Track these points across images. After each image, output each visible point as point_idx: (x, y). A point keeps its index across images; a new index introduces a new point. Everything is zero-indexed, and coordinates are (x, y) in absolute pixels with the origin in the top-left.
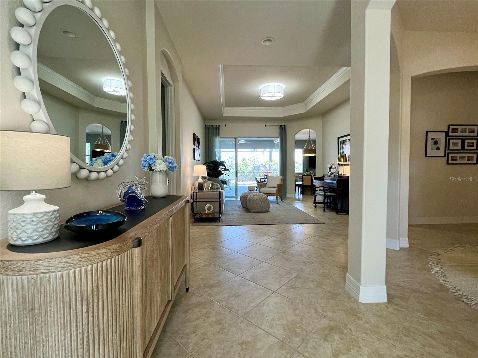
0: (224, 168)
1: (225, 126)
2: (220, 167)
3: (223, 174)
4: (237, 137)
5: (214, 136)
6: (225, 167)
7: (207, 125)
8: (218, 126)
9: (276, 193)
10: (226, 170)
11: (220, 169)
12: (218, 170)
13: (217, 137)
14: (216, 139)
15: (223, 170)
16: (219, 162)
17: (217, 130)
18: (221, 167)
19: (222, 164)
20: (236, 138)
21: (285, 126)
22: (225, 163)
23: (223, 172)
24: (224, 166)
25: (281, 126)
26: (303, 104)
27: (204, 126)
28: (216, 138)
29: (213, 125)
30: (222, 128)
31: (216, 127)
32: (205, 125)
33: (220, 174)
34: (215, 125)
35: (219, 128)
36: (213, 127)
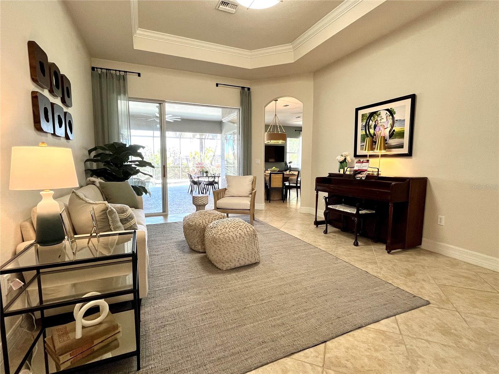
0: (139, 159)
1: (139, 75)
2: (130, 157)
3: (138, 172)
4: (164, 101)
5: (113, 93)
6: (142, 158)
7: (97, 68)
8: (122, 73)
9: (249, 209)
10: (143, 164)
11: (130, 162)
12: (126, 163)
13: (122, 96)
14: (119, 101)
15: (137, 163)
16: (127, 146)
17: (122, 81)
18: (132, 158)
19: (133, 150)
20: (161, 103)
21: (249, 89)
22: (141, 149)
23: (138, 168)
24: (140, 155)
25: (243, 88)
26: (291, 47)
27: (90, 70)
28: (119, 97)
29: (110, 70)
30: (131, 79)
31: (118, 74)
32: (93, 69)
33: (132, 172)
34: (116, 70)
35: (124, 78)
36: (112, 74)
